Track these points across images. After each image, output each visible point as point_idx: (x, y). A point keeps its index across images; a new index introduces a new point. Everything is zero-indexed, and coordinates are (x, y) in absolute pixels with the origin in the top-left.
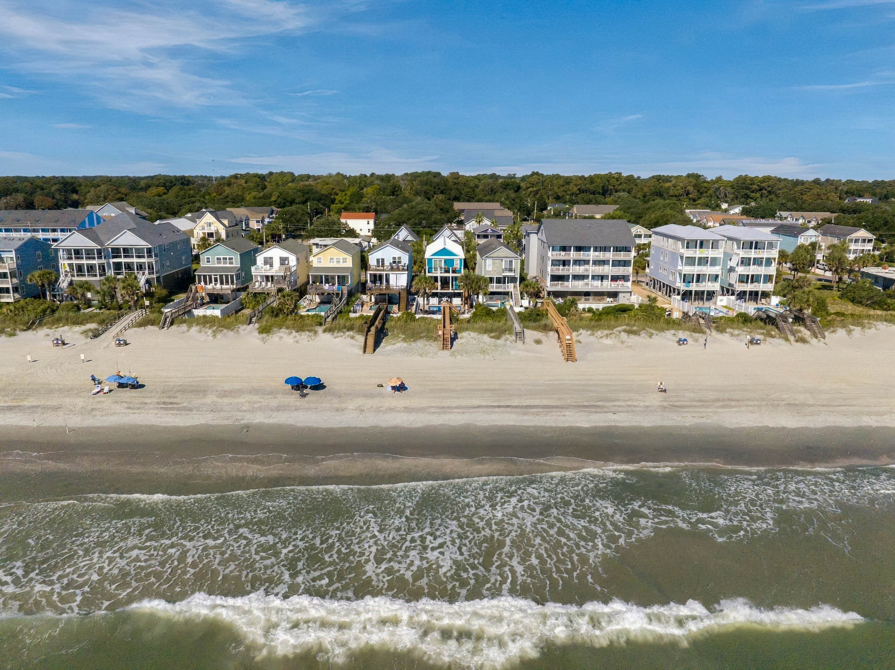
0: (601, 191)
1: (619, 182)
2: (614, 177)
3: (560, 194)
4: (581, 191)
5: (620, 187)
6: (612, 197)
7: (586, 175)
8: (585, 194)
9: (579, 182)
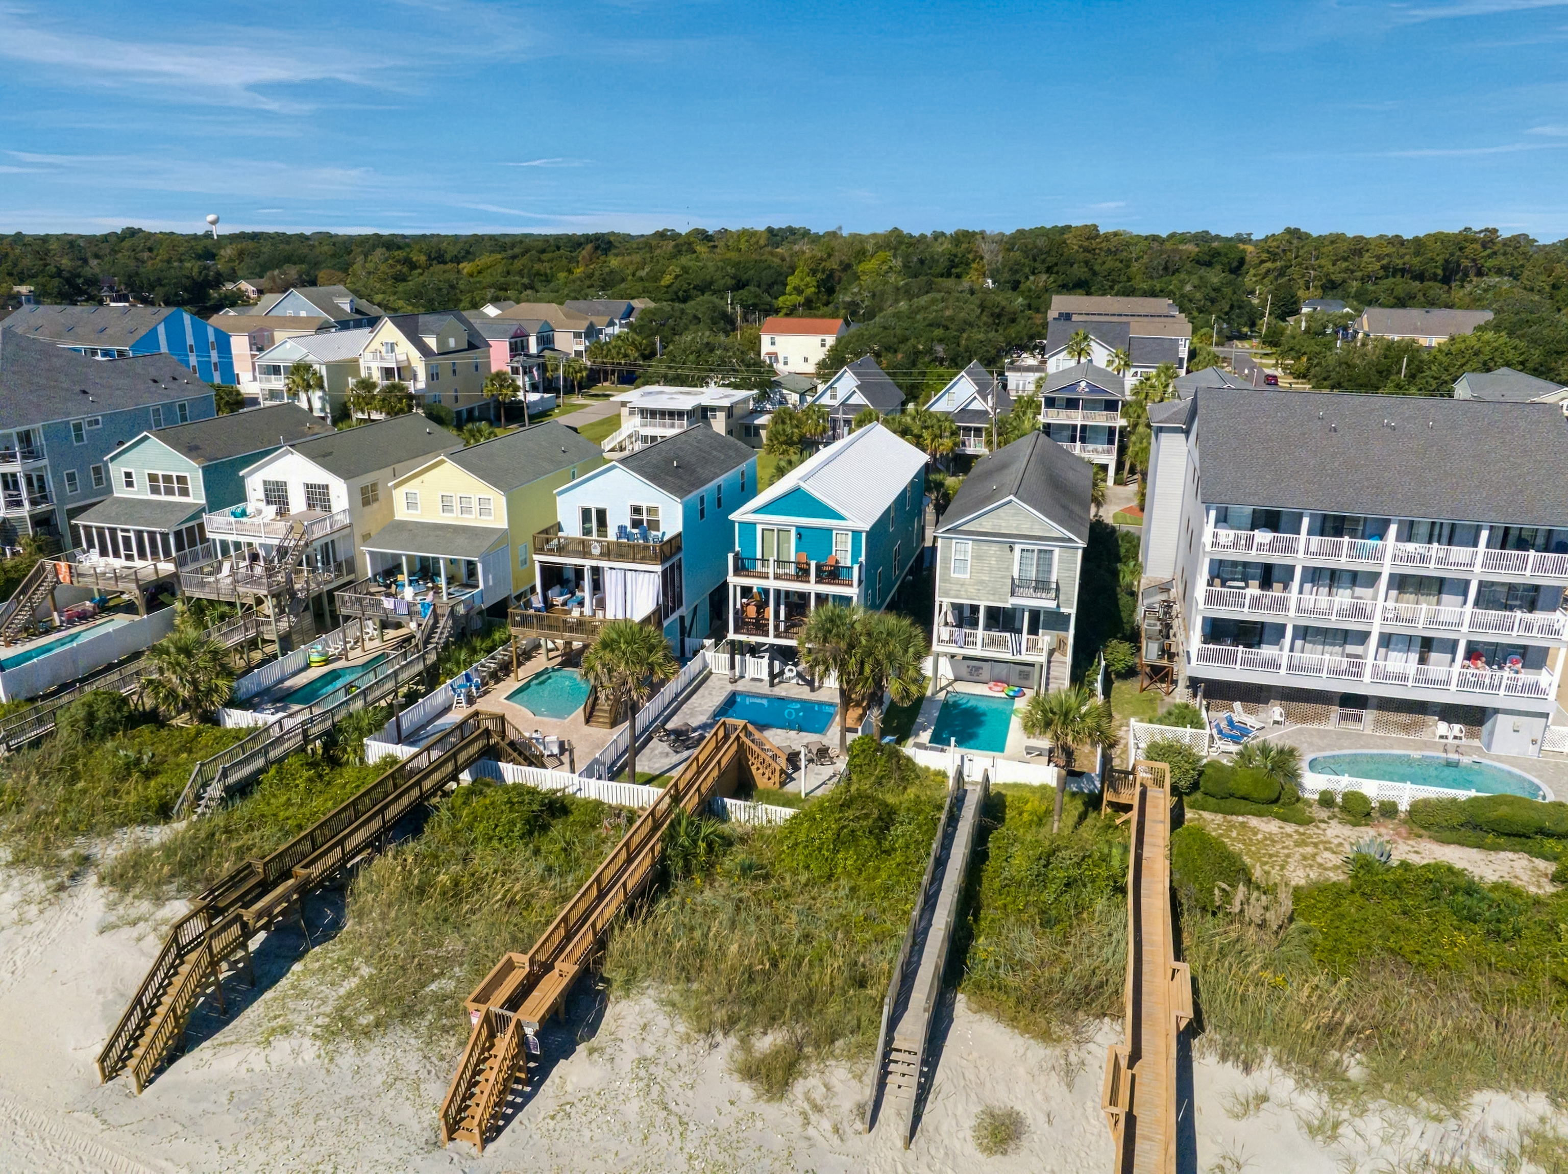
0: (1440, 272)
1: (1489, 251)
2: (1474, 241)
3: (1337, 278)
4: (1390, 271)
5: (1489, 263)
6: (1468, 287)
7: (1407, 235)
8: (1398, 279)
9: (1390, 250)
